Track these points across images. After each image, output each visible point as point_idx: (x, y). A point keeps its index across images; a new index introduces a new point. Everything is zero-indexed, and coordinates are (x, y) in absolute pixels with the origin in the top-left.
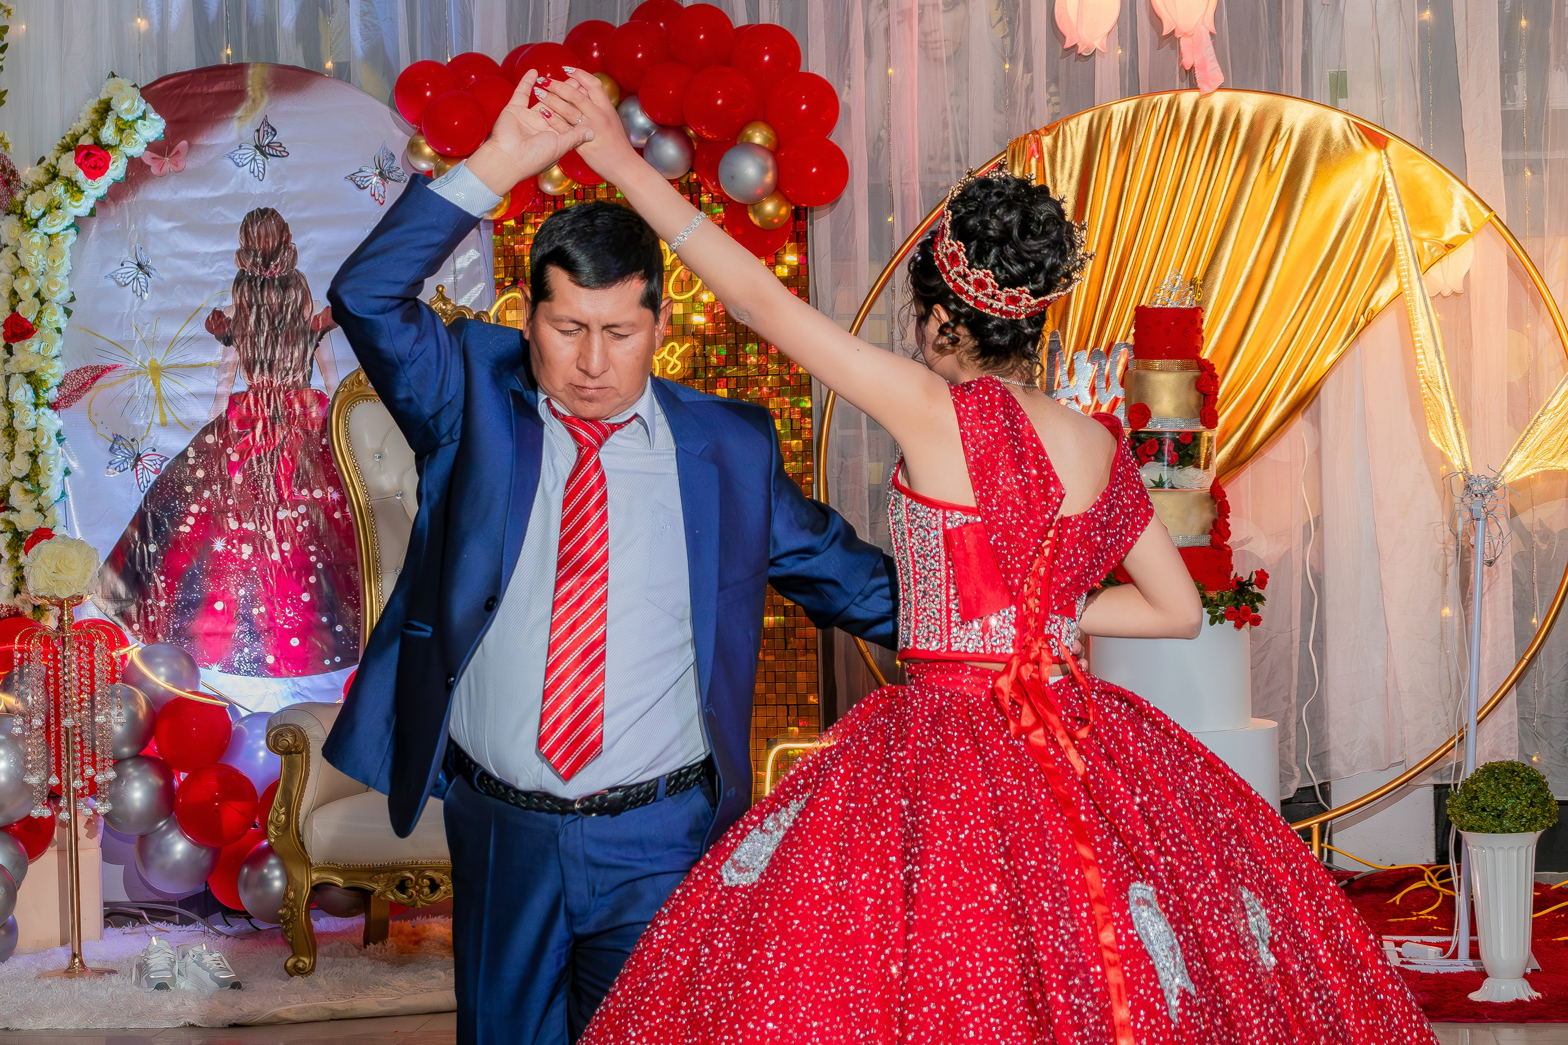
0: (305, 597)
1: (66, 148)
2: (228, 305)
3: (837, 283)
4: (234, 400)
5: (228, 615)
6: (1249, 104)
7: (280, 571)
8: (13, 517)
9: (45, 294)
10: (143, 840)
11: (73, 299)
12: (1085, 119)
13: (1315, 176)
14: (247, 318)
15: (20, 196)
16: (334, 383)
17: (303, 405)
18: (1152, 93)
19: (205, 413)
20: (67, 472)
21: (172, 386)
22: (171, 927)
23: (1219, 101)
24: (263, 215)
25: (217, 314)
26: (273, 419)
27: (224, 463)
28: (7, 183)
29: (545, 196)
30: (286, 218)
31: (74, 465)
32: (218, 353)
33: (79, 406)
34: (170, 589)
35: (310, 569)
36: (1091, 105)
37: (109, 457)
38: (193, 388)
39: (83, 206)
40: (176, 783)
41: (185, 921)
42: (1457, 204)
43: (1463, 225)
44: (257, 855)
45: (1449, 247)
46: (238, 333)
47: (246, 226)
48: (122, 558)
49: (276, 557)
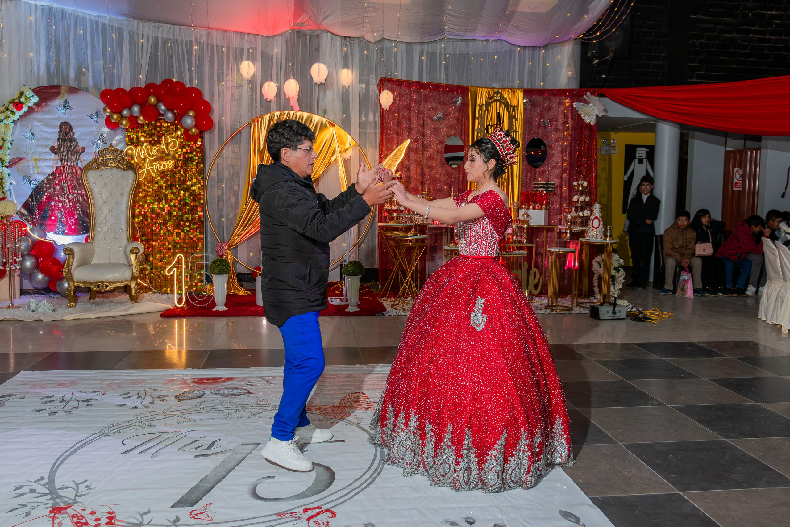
0: (76, 217)
1: (11, 103)
2: (56, 145)
3: (210, 149)
4: (57, 168)
5: (55, 221)
6: (306, 115)
7: (69, 210)
9: (5, 139)
10: (31, 274)
11: (13, 141)
12: (269, 115)
14: (61, 148)
16: (84, 165)
17: (76, 170)
18: (284, 111)
19: (50, 171)
20: (11, 184)
21: (40, 164)
22: (39, 295)
23: (299, 113)
24: (65, 123)
26: (68, 173)
27: (54, 184)
29: (139, 124)
30: (71, 124)
31: (14, 183)
33: (14, 168)
34: (39, 214)
35: (77, 210)
36: (270, 112)
37: (23, 181)
38: (46, 165)
39: (16, 117)
40: (39, 261)
41: (43, 294)
42: (349, 140)
43: (350, 145)
44: (61, 279)
45: (347, 149)
46: (58, 151)
47: (61, 126)
48: (26, 206)
49: (68, 207)
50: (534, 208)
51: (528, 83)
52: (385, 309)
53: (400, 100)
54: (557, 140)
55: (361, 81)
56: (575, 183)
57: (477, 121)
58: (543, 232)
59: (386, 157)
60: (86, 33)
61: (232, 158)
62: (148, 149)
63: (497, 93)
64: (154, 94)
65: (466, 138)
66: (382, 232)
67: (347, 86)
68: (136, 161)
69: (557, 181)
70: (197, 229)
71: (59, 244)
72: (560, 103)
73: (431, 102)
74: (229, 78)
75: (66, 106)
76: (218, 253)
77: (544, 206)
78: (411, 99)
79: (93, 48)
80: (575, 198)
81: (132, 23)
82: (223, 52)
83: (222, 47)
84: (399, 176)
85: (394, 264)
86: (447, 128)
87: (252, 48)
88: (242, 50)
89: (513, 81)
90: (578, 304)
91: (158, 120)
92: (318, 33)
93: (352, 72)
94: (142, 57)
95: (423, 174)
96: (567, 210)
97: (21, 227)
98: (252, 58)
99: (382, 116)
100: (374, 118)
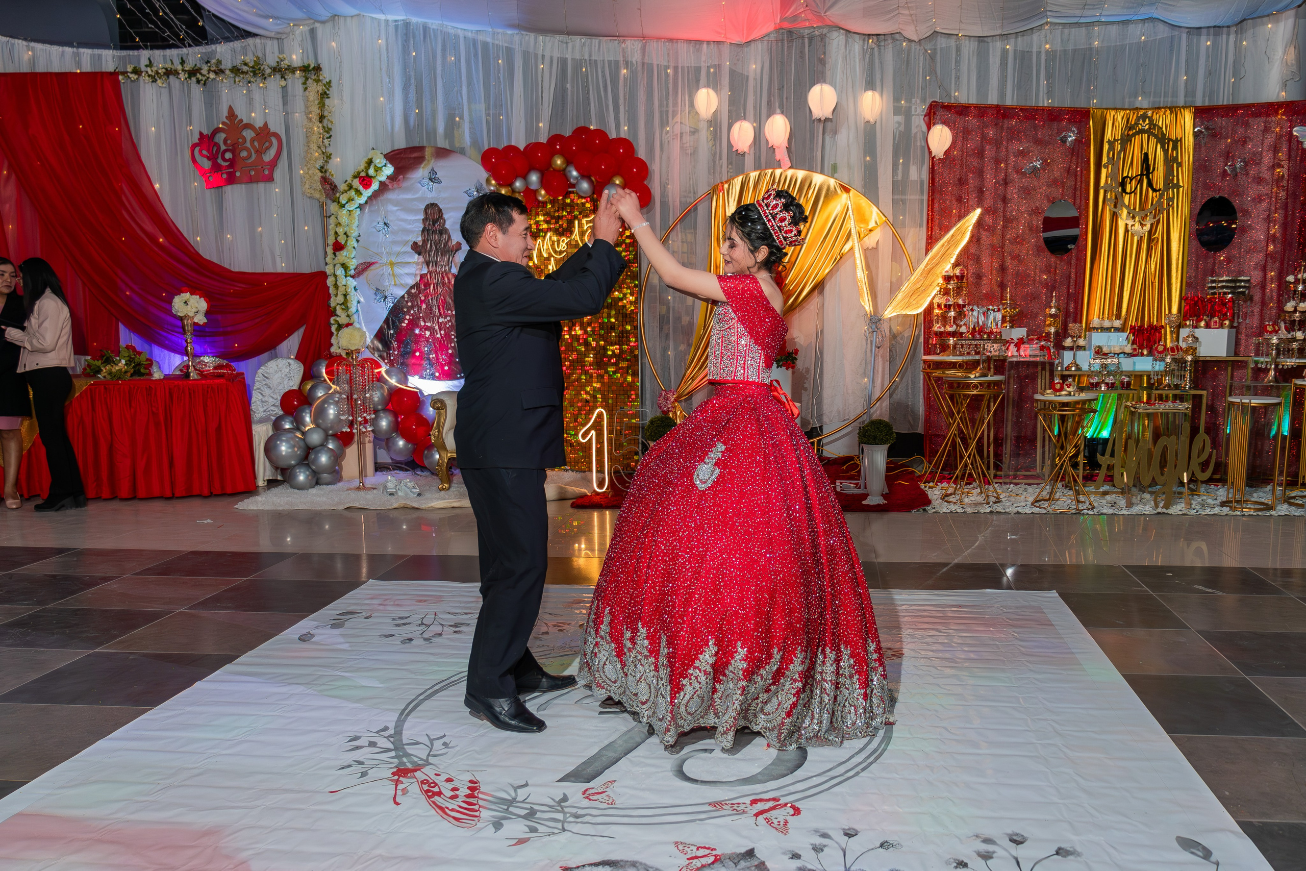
0: (450, 351)
1: (355, 177)
2: (419, 240)
4: (422, 276)
5: (420, 358)
6: (801, 174)
7: (440, 342)
8: (338, 319)
9: (348, 233)
10: (388, 439)
11: (359, 236)
12: (740, 178)
13: (823, 202)
14: (427, 245)
15: (338, 195)
17: (448, 279)
18: (766, 169)
19: (411, 281)
20: (359, 302)
21: (399, 270)
22: (400, 472)
23: (790, 173)
24: (432, 206)
25: (415, 243)
26: (437, 284)
27: (419, 301)
28: (333, 190)
29: (539, 202)
30: (441, 207)
31: (362, 300)
32: (416, 258)
33: (363, 278)
34: (399, 347)
35: (451, 341)
36: (742, 173)
37: (375, 297)
38: (406, 272)
39: (362, 200)
40: (399, 420)
41: (406, 470)
42: (874, 215)
43: (876, 223)
44: (430, 446)
45: (871, 230)
46: (423, 250)
47: (426, 210)
48: (380, 335)
49: (439, 336)
50: (1208, 326)
51: (1204, 96)
52: (929, 502)
53: (965, 139)
54: (1259, 199)
55: (897, 111)
56: (1291, 278)
57: (1104, 172)
58: (1226, 369)
59: (937, 240)
60: (459, 60)
61: (683, 253)
62: (553, 242)
63: (1144, 117)
64: (561, 153)
65: (1083, 201)
66: (929, 371)
67: (872, 120)
68: (536, 262)
69: (1256, 276)
70: (628, 368)
71: (426, 394)
72: (1266, 130)
73: (1019, 140)
74: (678, 118)
75: (433, 178)
76: (660, 407)
77: (1227, 322)
78: (984, 137)
79: (470, 83)
80: (1289, 306)
81: (527, 38)
82: (667, 75)
83: (667, 67)
84: (958, 274)
85: (949, 426)
86: (1048, 186)
87: (714, 66)
88: (698, 70)
89: (1175, 94)
90: (1288, 501)
91: (567, 195)
92: (825, 31)
93: (881, 95)
94: (542, 92)
95: (1003, 269)
96: (1269, 328)
97: (372, 368)
98: (713, 83)
99: (932, 171)
100: (918, 174)
